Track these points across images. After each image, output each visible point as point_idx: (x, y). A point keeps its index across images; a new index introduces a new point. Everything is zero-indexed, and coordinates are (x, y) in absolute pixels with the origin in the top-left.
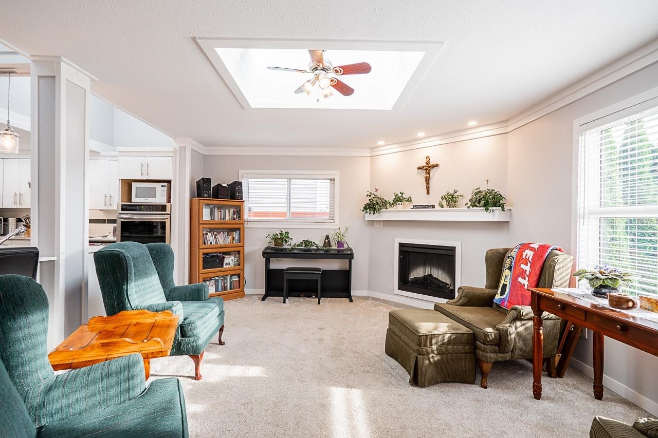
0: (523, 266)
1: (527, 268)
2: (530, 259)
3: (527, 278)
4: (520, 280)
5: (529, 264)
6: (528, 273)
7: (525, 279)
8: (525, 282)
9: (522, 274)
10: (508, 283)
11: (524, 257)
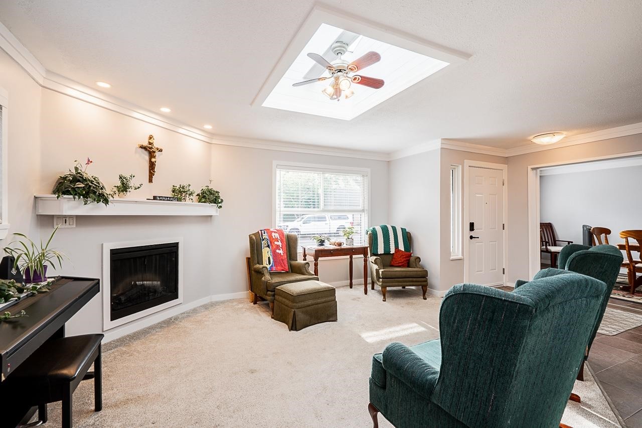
0: (276, 243)
1: (279, 243)
2: (279, 238)
3: (281, 249)
4: (278, 251)
5: (280, 241)
6: (281, 246)
7: (280, 250)
8: (281, 252)
9: (278, 247)
10: (270, 256)
11: (274, 237)
